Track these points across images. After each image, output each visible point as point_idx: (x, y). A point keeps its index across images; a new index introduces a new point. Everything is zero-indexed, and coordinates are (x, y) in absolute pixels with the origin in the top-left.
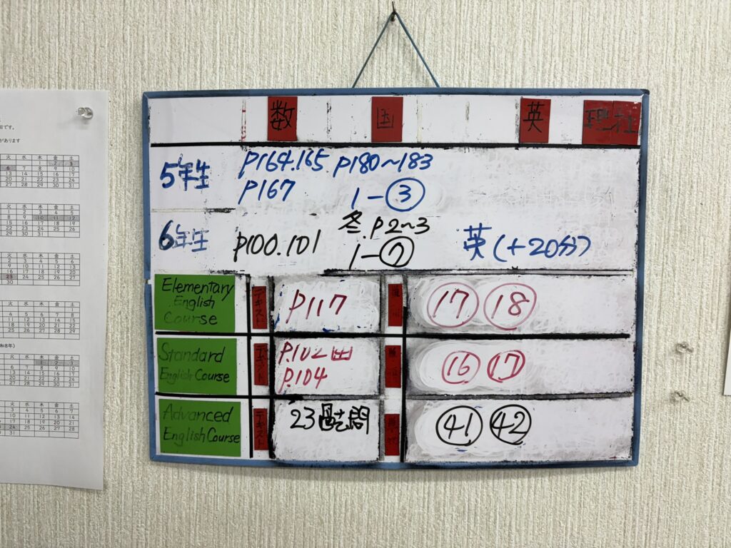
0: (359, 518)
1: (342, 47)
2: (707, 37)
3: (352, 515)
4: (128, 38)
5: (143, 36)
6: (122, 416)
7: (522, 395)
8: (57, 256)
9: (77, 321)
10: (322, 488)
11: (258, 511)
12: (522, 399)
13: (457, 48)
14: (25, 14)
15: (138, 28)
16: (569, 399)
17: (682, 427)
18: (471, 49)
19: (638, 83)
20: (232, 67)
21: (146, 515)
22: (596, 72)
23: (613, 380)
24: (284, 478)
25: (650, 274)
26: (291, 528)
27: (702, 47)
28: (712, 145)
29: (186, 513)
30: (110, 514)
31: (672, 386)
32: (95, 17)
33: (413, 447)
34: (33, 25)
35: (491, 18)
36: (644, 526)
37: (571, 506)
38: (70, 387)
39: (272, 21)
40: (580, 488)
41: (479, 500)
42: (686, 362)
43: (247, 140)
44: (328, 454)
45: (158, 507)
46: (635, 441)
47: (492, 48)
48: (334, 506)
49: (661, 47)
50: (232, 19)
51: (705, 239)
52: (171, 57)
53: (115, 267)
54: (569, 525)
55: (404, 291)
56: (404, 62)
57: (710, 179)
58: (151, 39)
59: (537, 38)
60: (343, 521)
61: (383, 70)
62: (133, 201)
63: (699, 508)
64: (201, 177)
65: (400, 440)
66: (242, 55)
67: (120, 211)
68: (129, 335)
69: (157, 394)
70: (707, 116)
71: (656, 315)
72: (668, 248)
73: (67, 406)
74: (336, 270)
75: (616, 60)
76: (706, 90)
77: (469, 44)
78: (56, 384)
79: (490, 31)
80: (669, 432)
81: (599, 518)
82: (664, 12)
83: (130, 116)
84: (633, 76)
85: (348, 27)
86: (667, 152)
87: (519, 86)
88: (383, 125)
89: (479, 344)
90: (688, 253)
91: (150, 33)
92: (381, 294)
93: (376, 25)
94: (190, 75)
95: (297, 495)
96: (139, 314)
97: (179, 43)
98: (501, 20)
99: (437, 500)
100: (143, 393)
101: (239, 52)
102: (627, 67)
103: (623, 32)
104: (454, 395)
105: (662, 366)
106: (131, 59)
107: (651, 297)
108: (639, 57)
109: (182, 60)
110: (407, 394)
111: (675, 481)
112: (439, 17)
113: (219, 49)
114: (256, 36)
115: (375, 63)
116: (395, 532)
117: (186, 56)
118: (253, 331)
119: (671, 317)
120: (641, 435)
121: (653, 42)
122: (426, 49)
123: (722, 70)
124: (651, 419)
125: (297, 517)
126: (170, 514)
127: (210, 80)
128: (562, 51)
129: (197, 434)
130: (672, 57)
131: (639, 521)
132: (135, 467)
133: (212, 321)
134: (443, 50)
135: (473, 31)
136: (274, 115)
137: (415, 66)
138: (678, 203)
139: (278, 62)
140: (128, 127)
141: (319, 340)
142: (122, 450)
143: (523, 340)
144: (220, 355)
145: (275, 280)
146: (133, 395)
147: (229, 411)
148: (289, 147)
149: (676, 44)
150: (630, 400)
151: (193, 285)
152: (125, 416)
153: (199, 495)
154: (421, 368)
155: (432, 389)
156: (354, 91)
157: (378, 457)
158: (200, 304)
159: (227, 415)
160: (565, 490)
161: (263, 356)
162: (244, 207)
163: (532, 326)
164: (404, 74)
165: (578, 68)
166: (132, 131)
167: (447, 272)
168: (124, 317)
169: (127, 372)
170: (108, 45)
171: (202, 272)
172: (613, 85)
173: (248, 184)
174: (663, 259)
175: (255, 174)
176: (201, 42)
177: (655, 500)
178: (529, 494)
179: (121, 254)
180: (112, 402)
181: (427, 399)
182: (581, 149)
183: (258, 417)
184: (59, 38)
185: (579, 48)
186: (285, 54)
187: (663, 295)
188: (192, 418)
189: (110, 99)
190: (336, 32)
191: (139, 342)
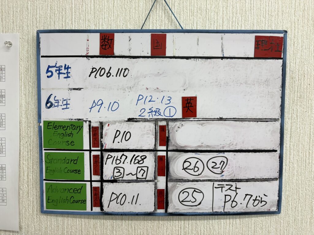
1: (134, 10)
2: (310, 4)
4: (29, 7)
5: (37, 6)
6: (28, 193)
7: (224, 180)
9: (4, 147)
10: (128, 226)
12: (224, 181)
15: (34, 3)
16: (247, 181)
17: (302, 192)
18: (197, 11)
19: (278, 27)
20: (81, 20)
22: (258, 21)
23: (269, 172)
27: (308, 9)
31: (297, 172)
33: (171, 205)
37: (250, 232)
38: (1, 180)
40: (254, 223)
41: (205, 230)
42: (304, 161)
43: (89, 55)
44: (130, 208)
47: (207, 11)
49: (288, 10)
51: (311, 101)
52: (50, 16)
53: (24, 120)
55: (167, 129)
56: (165, 18)
58: (41, 8)
59: (229, 5)
61: (155, 21)
62: (32, 87)
63: (311, 231)
64: (67, 73)
65: (165, 202)
66: (85, 15)
67: (26, 92)
68: (32, 153)
69: (45, 180)
70: (311, 42)
71: (289, 138)
72: (294, 106)
73: (1, 190)
74: (133, 119)
75: (267, 16)
76: (310, 30)
77: (196, 9)
79: (206, 2)
83: (30, 45)
84: (275, 24)
87: (221, 29)
88: (156, 48)
89: (204, 155)
90: (304, 108)
91: (40, 5)
92: (155, 130)
94: (60, 25)
96: (36, 142)
97: (54, 9)
99: (185, 231)
101: (84, 13)
102: (272, 19)
103: (270, 2)
104: (191, 179)
105: (292, 163)
106: (31, 18)
107: (287, 130)
108: (278, 14)
109: (56, 17)
110: (168, 179)
111: (299, 218)
113: (74, 12)
114: (92, 5)
115: (151, 18)
117: (58, 15)
118: (92, 149)
119: (296, 139)
121: (284, 7)
122: (175, 11)
124: (288, 189)
129: (64, 200)
130: (293, 14)
132: (35, 218)
133: (72, 144)
134: (184, 12)
135: (198, 2)
136: (102, 42)
137: (170, 19)
138: (298, 84)
139: (103, 19)
140: (29, 50)
141: (125, 153)
142: (29, 210)
143: (225, 153)
144: (76, 161)
145: (103, 123)
146: (33, 183)
147: (81, 188)
148: (110, 58)
149: (295, 8)
150: (277, 182)
151: (62, 126)
152: (30, 194)
153: (67, 232)
154: (175, 167)
155: (180, 177)
156: (142, 31)
157: (154, 210)
158: (66, 135)
159: (80, 190)
160: (247, 224)
161: (97, 161)
162: (88, 87)
163: (229, 146)
164: (165, 23)
165: (249, 20)
166: (31, 53)
167: (188, 120)
168: (29, 144)
169: (31, 171)
170: (20, 11)
171: (67, 119)
172: (266, 27)
173: (90, 76)
174: (292, 111)
175: (93, 71)
176: (65, 9)
177: (290, 228)
178: (229, 227)
179: (27, 113)
180: (23, 187)
181: (178, 182)
182: (253, 60)
183: (95, 191)
185: (249, 10)
186: (107, 14)
187: (292, 129)
188: (62, 192)
189: (21, 37)
190: (132, 3)
191: (37, 156)
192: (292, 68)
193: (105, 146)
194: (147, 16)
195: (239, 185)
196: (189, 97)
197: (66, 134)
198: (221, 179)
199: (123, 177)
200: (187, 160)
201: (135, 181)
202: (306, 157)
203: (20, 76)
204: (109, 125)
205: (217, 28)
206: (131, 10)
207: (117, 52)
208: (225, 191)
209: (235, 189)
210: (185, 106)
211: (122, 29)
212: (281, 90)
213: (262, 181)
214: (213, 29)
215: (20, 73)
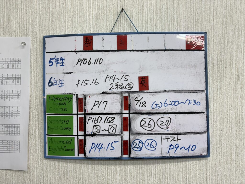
0: (116, 177)
1: (106, 20)
2: (224, 14)
3: (113, 176)
4: (37, 20)
5: (42, 19)
6: (35, 144)
7: (169, 133)
8: (13, 91)
9: (19, 113)
10: (103, 167)
12: (169, 135)
13: (143, 20)
14: (4, 13)
15: (40, 17)
16: (185, 134)
17: (224, 142)
18: (148, 20)
20: (71, 28)
21: (44, 179)
22: (188, 26)
23: (200, 127)
24: (90, 164)
25: (210, 91)
26: (93, 181)
27: (222, 17)
28: (228, 48)
29: (57, 177)
30: (31, 178)
31: (219, 128)
32: (27, 13)
33: (133, 152)
34: (7, 17)
35: (154, 10)
36: (213, 177)
37: (188, 171)
38: (17, 135)
39: (84, 13)
40: (191, 164)
41: (156, 170)
42: (223, 120)
43: (76, 50)
44: (104, 155)
45: (48, 175)
46: (208, 148)
47: (154, 20)
48: (107, 173)
50: (71, 13)
51: (227, 79)
52: (51, 25)
54: (187, 178)
55: (129, 98)
56: (126, 25)
57: (227, 59)
58: (45, 20)
59: (169, 16)
60: (110, 178)
61: (120, 27)
62: (39, 72)
63: (231, 170)
64: (62, 62)
65: (128, 149)
67: (35, 76)
68: (38, 116)
69: (47, 135)
70: (225, 39)
71: (213, 105)
73: (16, 142)
74: (106, 92)
75: (194, 22)
76: (225, 31)
78: (12, 134)
79: (154, 14)
80: (220, 144)
81: (198, 175)
82: (209, 7)
84: (200, 27)
85: (108, 14)
86: (213, 51)
87: (164, 31)
88: (121, 44)
89: (154, 116)
90: (222, 84)
92: (121, 100)
93: (117, 14)
94: (57, 31)
95: (94, 170)
96: (41, 109)
97: (54, 21)
98: (157, 11)
99: (142, 170)
100: (42, 136)
101: (73, 23)
102: (198, 24)
103: (196, 13)
104: (146, 133)
105: (216, 122)
106: (38, 27)
107: (211, 99)
108: (202, 21)
110: (130, 133)
111: (222, 161)
112: (137, 10)
113: (66, 22)
114: (79, 18)
115: (117, 25)
116: (128, 182)
117: (56, 25)
118: (79, 113)
119: (218, 105)
120: (210, 145)
121: (206, 16)
122: (133, 20)
123: (229, 24)
124: (213, 140)
125: (95, 178)
126: (52, 178)
127: (64, 32)
128: (177, 20)
129: (60, 149)
130: (213, 21)
131: (211, 175)
132: (40, 162)
133: (65, 110)
134: (139, 21)
135: (148, 14)
136: (85, 42)
137: (130, 25)
138: (217, 67)
139: (86, 26)
140: (37, 48)
141: (101, 116)
142: (35, 156)
143: (169, 114)
144: (68, 122)
145: (86, 95)
146: (39, 137)
147: (71, 140)
148: (90, 52)
149: (214, 16)
150: (206, 135)
151: (59, 98)
153: (61, 171)
155: (139, 131)
156: (111, 34)
157: (121, 155)
158: (61, 104)
159: (70, 142)
160: (185, 165)
161: (82, 121)
162: (76, 71)
163: (172, 110)
164: (126, 28)
165: (183, 25)
166: (39, 50)
167: (143, 92)
168: (36, 111)
169: (37, 129)
170: (31, 22)
171: (62, 93)
172: (194, 30)
173: (77, 64)
174: (214, 86)
175: (79, 61)
176: (61, 21)
177: (216, 168)
178: (173, 167)
179: (35, 90)
180: (32, 140)
181: (137, 135)
182: (185, 51)
183: (80, 142)
184: (15, 21)
185: (182, 19)
186: (88, 23)
187: (214, 98)
188: (58, 143)
189: (32, 39)
190: (104, 16)
191: (41, 119)
192: (213, 57)
193: (87, 111)
194: (114, 24)
195: (180, 137)
196: (143, 77)
198: (167, 133)
199: (99, 132)
200: (143, 120)
201: (108, 135)
202: (225, 117)
203: (31, 65)
204: (90, 96)
205: (161, 31)
206: (104, 20)
207: (95, 48)
208: (170, 141)
209: (177, 140)
210: (141, 83)
211: (98, 33)
212: (205, 71)
213: (195, 134)
214: (158, 31)
215: (31, 63)
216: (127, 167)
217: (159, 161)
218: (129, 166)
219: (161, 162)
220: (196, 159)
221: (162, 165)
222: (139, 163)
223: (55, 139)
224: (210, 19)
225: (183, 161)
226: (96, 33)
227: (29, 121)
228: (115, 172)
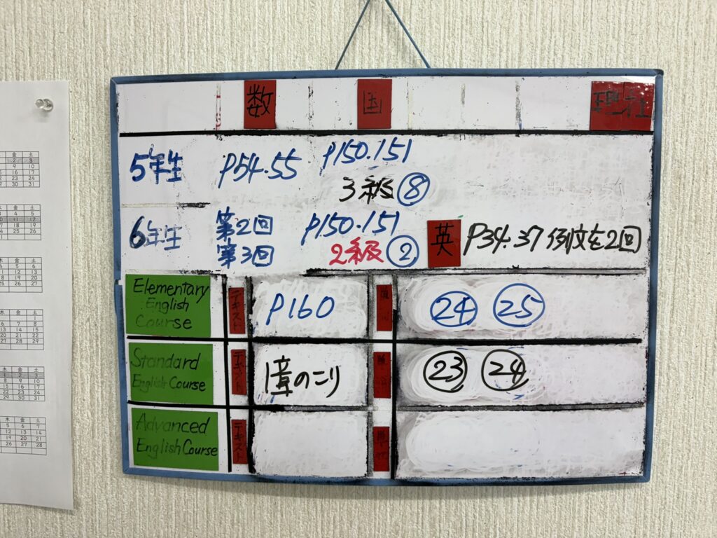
0: (349, 535)
1: (320, 26)
3: (341, 532)
4: (89, 22)
5: (105, 20)
6: (93, 430)
7: (523, 406)
8: (17, 260)
9: (40, 330)
10: (308, 503)
11: (240, 528)
12: (524, 410)
13: (447, 25)
15: (99, 11)
16: (575, 410)
17: (696, 434)
18: (462, 26)
19: (647, 59)
20: (202, 51)
21: (122, 534)
22: (601, 47)
23: (623, 388)
24: (268, 494)
29: (164, 532)
30: (84, 532)
31: (686, 390)
33: (405, 462)
37: (576, 521)
38: (35, 400)
40: (587, 502)
41: (477, 515)
42: (701, 364)
43: (221, 128)
44: (312, 469)
45: (135, 525)
47: (485, 24)
48: (322, 523)
49: (672, 20)
52: (135, 42)
53: (82, 271)
55: (394, 292)
56: (388, 42)
58: (114, 23)
59: (535, 12)
61: (366, 51)
62: (98, 199)
64: (173, 169)
65: (390, 455)
66: (212, 38)
67: (85, 210)
68: (99, 343)
69: (130, 402)
71: (669, 314)
73: (34, 421)
74: (319, 270)
75: (622, 34)
77: (459, 20)
78: (21, 398)
80: (683, 440)
81: (607, 533)
84: (641, 52)
86: (680, 135)
87: (516, 66)
88: (369, 111)
89: (477, 350)
90: (703, 246)
91: (112, 16)
92: (368, 296)
94: (156, 61)
95: (281, 511)
96: (108, 320)
97: (143, 26)
99: (432, 515)
100: (115, 405)
101: (209, 34)
102: (634, 42)
103: (630, 3)
104: (449, 406)
105: (675, 369)
106: (92, 45)
107: (664, 295)
108: (647, 30)
109: (148, 45)
110: (397, 405)
111: (689, 492)
113: (187, 31)
114: (227, 16)
115: (358, 43)
117: (152, 40)
118: (230, 336)
119: (685, 316)
121: (663, 14)
122: (412, 26)
124: (663, 427)
126: (147, 533)
127: (179, 66)
128: (562, 25)
129: (173, 446)
130: (684, 31)
131: (650, 535)
132: (109, 483)
133: (187, 326)
134: (431, 27)
135: (464, 5)
136: (250, 100)
137: (401, 44)
139: (251, 46)
140: (90, 119)
141: (302, 346)
142: (94, 466)
143: (525, 346)
144: (195, 362)
145: (254, 280)
146: (104, 407)
147: (206, 422)
148: (267, 135)
149: (688, 15)
150: (642, 412)
151: (165, 286)
152: (96, 430)
153: (177, 513)
154: (412, 377)
155: (424, 399)
156: (337, 74)
157: (366, 473)
158: (173, 307)
159: (204, 426)
160: (570, 503)
161: (241, 363)
164: (389, 54)
165: (581, 44)
166: (95, 124)
167: (441, 272)
168: (93, 324)
169: (98, 382)
170: (68, 30)
171: (174, 271)
172: (620, 61)
173: (222, 177)
174: (677, 252)
178: (531, 508)
179: (88, 257)
180: (82, 416)
181: (420, 411)
182: (588, 136)
183: (237, 429)
184: (15, 25)
185: (582, 21)
186: (259, 35)
187: (676, 292)
188: (167, 429)
189: (71, 90)
190: (314, 10)
191: (110, 350)
192: (679, 154)
193: (258, 331)
194: (349, 38)
196: (444, 221)
197: (173, 304)
198: (515, 404)
201: (324, 408)
202: (707, 356)
203: (72, 177)
205: (506, 65)
206: (314, 25)
207: (282, 122)
210: (435, 242)
211: (293, 69)
212: (650, 203)
213: (608, 409)
214: (497, 67)
215: (72, 169)
216: (383, 504)
217: (486, 490)
218: (391, 503)
219: (492, 494)
220: (606, 485)
221: (495, 500)
222: (423, 494)
223: (155, 418)
224: (675, 25)
225: (564, 491)
226: (286, 70)
227: (73, 357)
228: (344, 520)
